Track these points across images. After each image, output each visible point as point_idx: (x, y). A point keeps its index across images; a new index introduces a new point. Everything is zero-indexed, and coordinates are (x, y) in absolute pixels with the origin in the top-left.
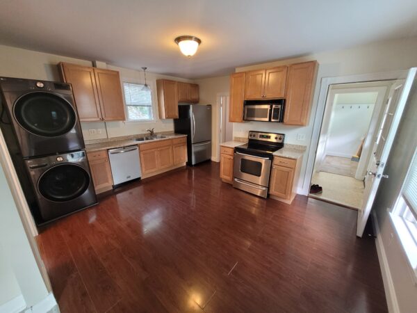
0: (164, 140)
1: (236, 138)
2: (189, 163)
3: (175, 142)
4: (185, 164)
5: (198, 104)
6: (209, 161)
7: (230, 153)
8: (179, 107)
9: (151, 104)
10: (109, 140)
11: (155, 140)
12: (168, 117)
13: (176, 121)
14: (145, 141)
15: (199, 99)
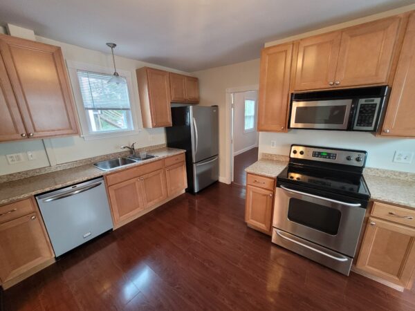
0: (151, 162)
1: (264, 155)
2: (190, 189)
3: (168, 163)
4: (184, 191)
5: (199, 105)
6: (217, 183)
7: (266, 186)
8: (173, 109)
9: (129, 106)
10: (53, 170)
11: (138, 162)
12: (156, 126)
13: (168, 130)
14: (121, 167)
15: (199, 97)
